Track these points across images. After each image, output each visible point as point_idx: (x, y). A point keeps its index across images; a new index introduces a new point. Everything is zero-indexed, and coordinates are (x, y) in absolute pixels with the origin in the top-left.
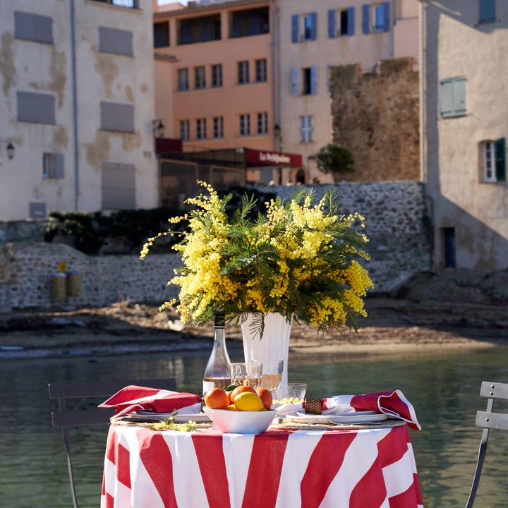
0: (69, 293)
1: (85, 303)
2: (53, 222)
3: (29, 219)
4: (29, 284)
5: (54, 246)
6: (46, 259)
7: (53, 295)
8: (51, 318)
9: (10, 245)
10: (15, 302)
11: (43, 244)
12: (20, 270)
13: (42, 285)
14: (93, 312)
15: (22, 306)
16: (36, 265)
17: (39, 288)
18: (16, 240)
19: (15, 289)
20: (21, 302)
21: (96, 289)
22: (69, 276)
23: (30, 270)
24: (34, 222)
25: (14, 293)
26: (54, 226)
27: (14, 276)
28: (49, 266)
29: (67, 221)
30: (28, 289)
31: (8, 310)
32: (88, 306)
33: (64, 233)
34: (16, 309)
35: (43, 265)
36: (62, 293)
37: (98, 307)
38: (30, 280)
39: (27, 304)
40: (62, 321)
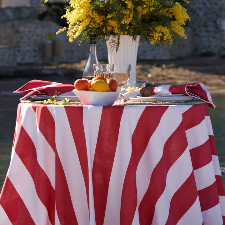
0: (54, 54)
1: (65, 60)
2: (44, 7)
3: (28, 5)
4: (28, 48)
5: (45, 23)
6: (39, 31)
7: (43, 55)
8: (41, 70)
9: (16, 22)
10: (19, 60)
11: (38, 21)
12: (22, 38)
13: (37, 48)
14: (69, 66)
15: (23, 62)
16: (33, 35)
17: (35, 50)
18: (20, 19)
19: (19, 51)
20: (23, 59)
21: (72, 51)
22: (54, 43)
23: (29, 38)
24: (32, 8)
25: (18, 54)
26: (45, 10)
27: (18, 42)
28: (41, 36)
29: (53, 7)
30: (28, 51)
31: (14, 65)
32: (67, 63)
33: (51, 15)
34: (20, 64)
35: (37, 35)
36: (49, 53)
37: (72, 63)
38: (29, 45)
39: (27, 60)
40: (48, 72)
